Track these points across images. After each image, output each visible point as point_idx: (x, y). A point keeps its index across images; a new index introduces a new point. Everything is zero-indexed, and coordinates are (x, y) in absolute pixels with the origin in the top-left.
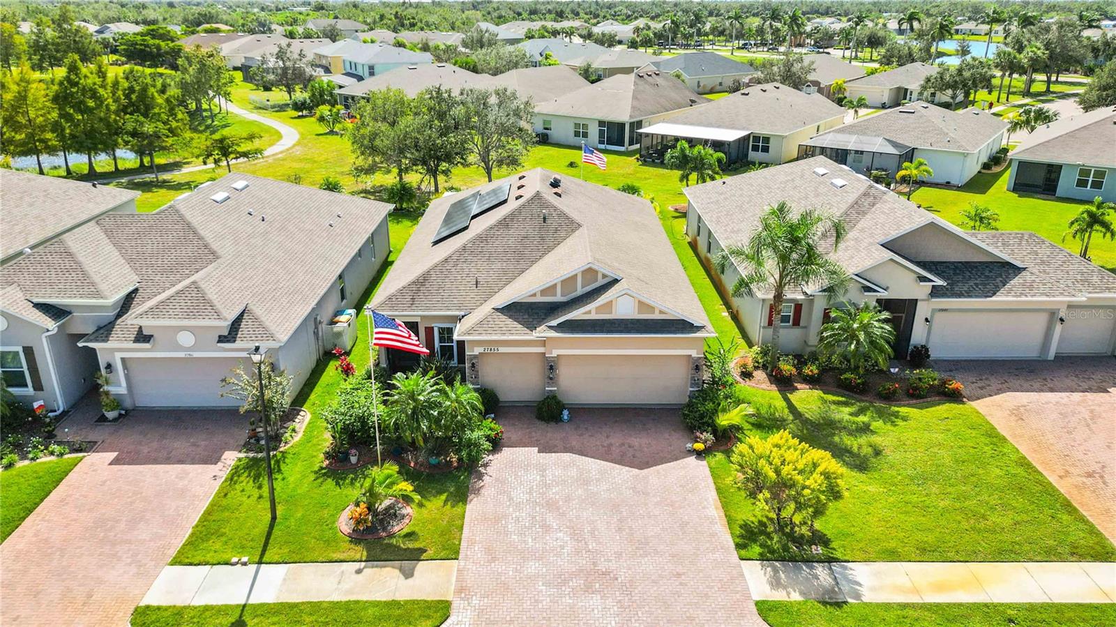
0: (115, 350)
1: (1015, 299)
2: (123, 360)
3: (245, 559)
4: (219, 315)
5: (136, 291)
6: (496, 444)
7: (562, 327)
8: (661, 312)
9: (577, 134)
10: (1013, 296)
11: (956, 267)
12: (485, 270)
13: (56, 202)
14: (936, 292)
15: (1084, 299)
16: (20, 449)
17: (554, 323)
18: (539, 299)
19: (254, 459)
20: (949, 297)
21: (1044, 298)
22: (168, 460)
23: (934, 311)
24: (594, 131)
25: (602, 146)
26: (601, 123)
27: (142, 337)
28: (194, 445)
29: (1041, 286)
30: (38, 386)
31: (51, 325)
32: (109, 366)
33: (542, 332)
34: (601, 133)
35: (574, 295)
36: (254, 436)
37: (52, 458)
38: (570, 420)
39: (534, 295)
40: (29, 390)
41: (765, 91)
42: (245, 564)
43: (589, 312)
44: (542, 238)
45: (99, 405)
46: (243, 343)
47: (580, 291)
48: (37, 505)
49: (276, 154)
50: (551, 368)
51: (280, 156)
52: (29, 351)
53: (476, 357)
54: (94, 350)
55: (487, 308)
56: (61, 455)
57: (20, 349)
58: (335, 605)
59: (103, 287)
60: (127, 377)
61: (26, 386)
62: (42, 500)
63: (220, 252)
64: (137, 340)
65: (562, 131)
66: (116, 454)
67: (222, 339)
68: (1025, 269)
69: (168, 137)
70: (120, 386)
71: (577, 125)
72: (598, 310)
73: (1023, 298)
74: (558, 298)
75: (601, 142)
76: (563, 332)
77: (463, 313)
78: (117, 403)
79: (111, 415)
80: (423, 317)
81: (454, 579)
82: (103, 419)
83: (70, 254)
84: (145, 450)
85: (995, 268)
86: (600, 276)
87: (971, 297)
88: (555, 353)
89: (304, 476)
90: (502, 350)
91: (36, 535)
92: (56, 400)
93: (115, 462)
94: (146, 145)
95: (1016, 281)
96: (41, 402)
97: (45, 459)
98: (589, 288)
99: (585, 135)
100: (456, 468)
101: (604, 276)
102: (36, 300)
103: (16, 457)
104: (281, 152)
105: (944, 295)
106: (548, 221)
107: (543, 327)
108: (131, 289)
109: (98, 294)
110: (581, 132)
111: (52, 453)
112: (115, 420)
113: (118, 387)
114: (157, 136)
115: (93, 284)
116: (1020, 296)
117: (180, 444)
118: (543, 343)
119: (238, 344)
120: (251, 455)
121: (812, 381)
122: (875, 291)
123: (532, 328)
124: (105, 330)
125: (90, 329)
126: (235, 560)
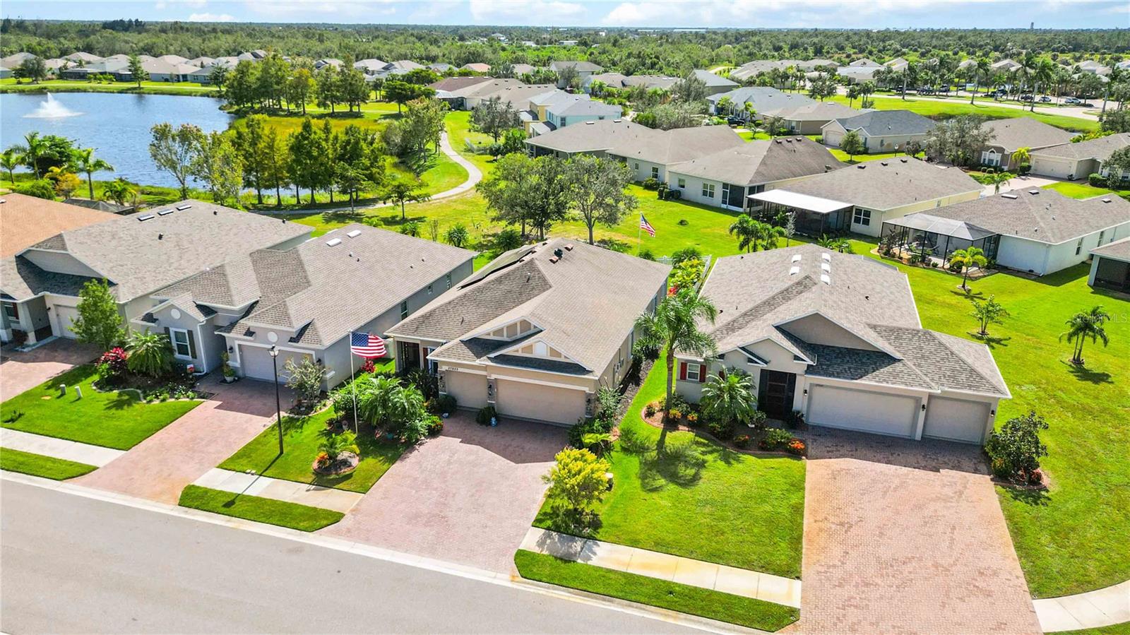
0: (235, 338)
1: (877, 384)
2: (240, 345)
3: (253, 472)
4: (291, 325)
5: (257, 302)
6: (434, 432)
7: (496, 359)
8: (565, 357)
9: (705, 193)
10: (877, 382)
11: (841, 352)
12: (470, 313)
13: (253, 233)
14: (810, 371)
15: (939, 391)
16: (172, 392)
17: (492, 355)
18: (492, 337)
19: (292, 418)
20: (820, 375)
21: (903, 387)
22: (245, 411)
23: (812, 385)
24: (718, 192)
25: (724, 206)
26: (725, 186)
27: (249, 333)
28: (264, 404)
29: (906, 376)
30: (194, 356)
31: (202, 318)
32: (231, 348)
33: (484, 361)
34: (725, 194)
35: (514, 338)
36: (300, 405)
37: (188, 400)
38: (497, 425)
39: (489, 334)
40: (189, 358)
41: (886, 165)
42: (253, 474)
43: (517, 351)
44: (521, 294)
45: (222, 373)
46: (303, 346)
47: (519, 336)
48: (168, 424)
49: (450, 197)
50: (490, 387)
51: (455, 197)
52: (190, 333)
53: (443, 372)
54: (224, 337)
55: (457, 340)
56: (192, 398)
57: (186, 331)
58: (284, 503)
59: (235, 298)
60: (241, 357)
61: (188, 354)
62: (171, 422)
63: (313, 282)
64: (245, 334)
65: (693, 190)
66: (220, 403)
67: (292, 340)
68: (899, 360)
69: (364, 180)
70: (236, 361)
71: (705, 186)
72: (524, 349)
73: (884, 384)
74: (505, 338)
75: (724, 202)
76: (496, 363)
77: (445, 341)
78: (233, 372)
79: (229, 379)
80: (422, 341)
81: (356, 503)
82: (225, 381)
83: (225, 275)
84: (237, 403)
85: (874, 357)
86: (532, 328)
87: (839, 377)
88: (493, 377)
89: (312, 433)
90: (460, 370)
91: (160, 440)
92: (202, 365)
93: (219, 407)
94: (349, 185)
95: (889, 369)
96: (192, 366)
97: (184, 400)
98: (525, 334)
99: (712, 195)
100: (402, 443)
101: (535, 327)
102: (198, 303)
103: (168, 396)
104: (457, 195)
105: (818, 373)
106: (531, 281)
107: (485, 358)
108: (254, 301)
109: (231, 303)
110: (708, 192)
111: (188, 397)
112: (231, 382)
113: (235, 362)
114: (356, 179)
115: (231, 296)
116: (881, 382)
117: (257, 403)
118: (486, 368)
119: (300, 344)
120: (291, 415)
121: (692, 426)
122: (756, 363)
123: (478, 356)
124: (232, 325)
125: (226, 324)
126: (248, 471)
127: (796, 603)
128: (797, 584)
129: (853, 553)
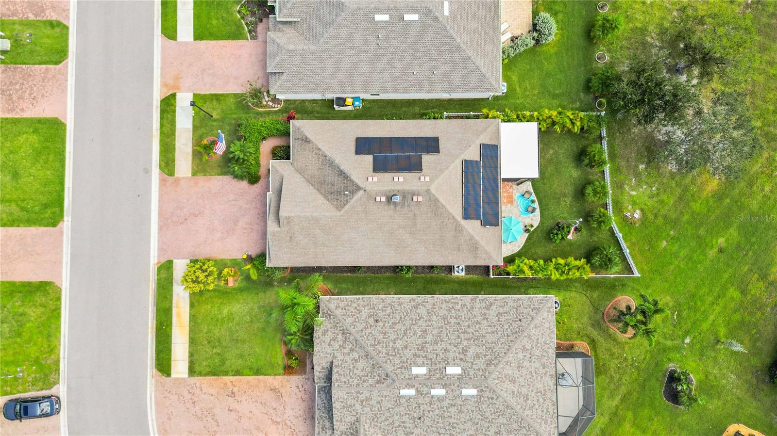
127: (173, 375)
128: (186, 376)
129: (212, 398)
